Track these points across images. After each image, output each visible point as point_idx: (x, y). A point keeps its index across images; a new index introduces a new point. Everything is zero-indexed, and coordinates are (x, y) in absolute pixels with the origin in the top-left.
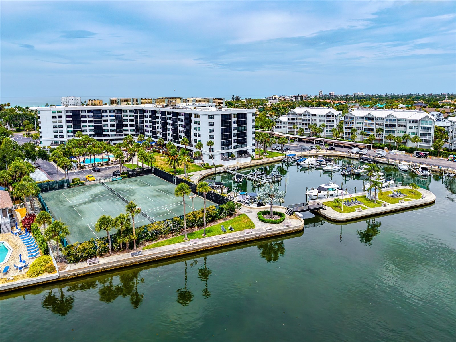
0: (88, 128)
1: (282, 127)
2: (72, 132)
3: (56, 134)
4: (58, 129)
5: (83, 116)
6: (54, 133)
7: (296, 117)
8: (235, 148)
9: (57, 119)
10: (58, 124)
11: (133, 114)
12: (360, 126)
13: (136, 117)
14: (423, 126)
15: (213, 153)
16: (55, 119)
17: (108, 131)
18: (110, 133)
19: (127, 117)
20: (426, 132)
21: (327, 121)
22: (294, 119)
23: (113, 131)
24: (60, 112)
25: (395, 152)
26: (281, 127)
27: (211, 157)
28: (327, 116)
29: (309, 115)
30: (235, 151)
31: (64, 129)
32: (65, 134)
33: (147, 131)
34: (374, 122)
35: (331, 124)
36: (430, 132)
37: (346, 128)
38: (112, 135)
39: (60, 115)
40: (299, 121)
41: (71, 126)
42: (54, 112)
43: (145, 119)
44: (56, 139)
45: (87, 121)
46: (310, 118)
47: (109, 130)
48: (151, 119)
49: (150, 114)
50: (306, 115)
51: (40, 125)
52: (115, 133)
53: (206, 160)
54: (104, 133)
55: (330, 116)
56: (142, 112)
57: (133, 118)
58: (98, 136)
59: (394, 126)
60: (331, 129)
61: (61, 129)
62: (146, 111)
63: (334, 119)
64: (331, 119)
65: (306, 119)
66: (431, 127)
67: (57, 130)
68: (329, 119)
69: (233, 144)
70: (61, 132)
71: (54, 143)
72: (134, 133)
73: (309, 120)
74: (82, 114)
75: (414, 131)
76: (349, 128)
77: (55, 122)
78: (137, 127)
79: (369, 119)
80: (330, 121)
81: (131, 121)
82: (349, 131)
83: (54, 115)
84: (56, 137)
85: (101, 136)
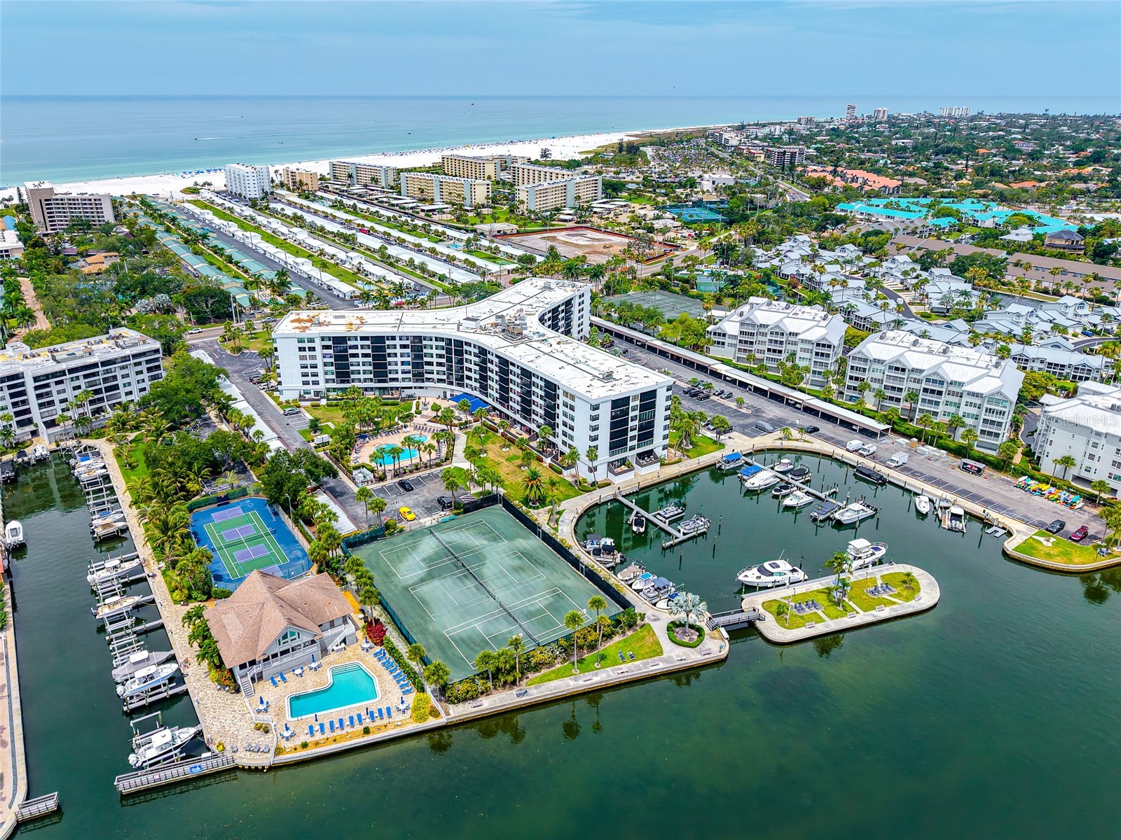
0: (361, 368)
1: (726, 344)
2: (333, 374)
3: (306, 379)
4: (309, 370)
5: (351, 347)
6: (303, 376)
7: (755, 332)
8: (632, 448)
9: (307, 353)
10: (308, 362)
11: (443, 344)
12: (878, 375)
13: (449, 351)
14: (989, 407)
15: (595, 463)
16: (303, 353)
17: (397, 373)
18: (400, 376)
19: (432, 348)
20: (994, 419)
21: (817, 354)
22: (752, 334)
23: (406, 373)
24: (311, 340)
25: (929, 450)
26: (723, 343)
27: (592, 470)
28: (818, 345)
29: (783, 334)
30: (631, 455)
31: (320, 370)
32: (321, 378)
33: (469, 378)
34: (905, 377)
35: (824, 360)
36: (1000, 420)
37: (851, 378)
38: (404, 379)
39: (311, 345)
40: (761, 338)
41: (332, 364)
42: (301, 341)
43: (466, 356)
44: (306, 387)
45: (360, 355)
46: (784, 340)
47: (400, 372)
48: (477, 359)
49: (477, 351)
50: (777, 333)
51: (277, 362)
52: (410, 376)
53: (582, 470)
54: (390, 376)
55: (824, 345)
56: (460, 344)
57: (443, 352)
58: (380, 381)
59: (940, 393)
60: (823, 370)
61: (314, 370)
62: (468, 344)
63: (831, 353)
64: (825, 351)
65: (776, 341)
66: (1004, 412)
67: (308, 374)
68: (821, 350)
69: (630, 444)
70: (315, 375)
71: (302, 393)
72: (444, 377)
73: (781, 343)
74: (350, 343)
75: (974, 411)
76: (857, 379)
77: (302, 358)
78: (450, 368)
79: (897, 369)
80: (822, 355)
81: (440, 356)
82: (856, 384)
83: (302, 345)
84: (306, 383)
85: (385, 381)
